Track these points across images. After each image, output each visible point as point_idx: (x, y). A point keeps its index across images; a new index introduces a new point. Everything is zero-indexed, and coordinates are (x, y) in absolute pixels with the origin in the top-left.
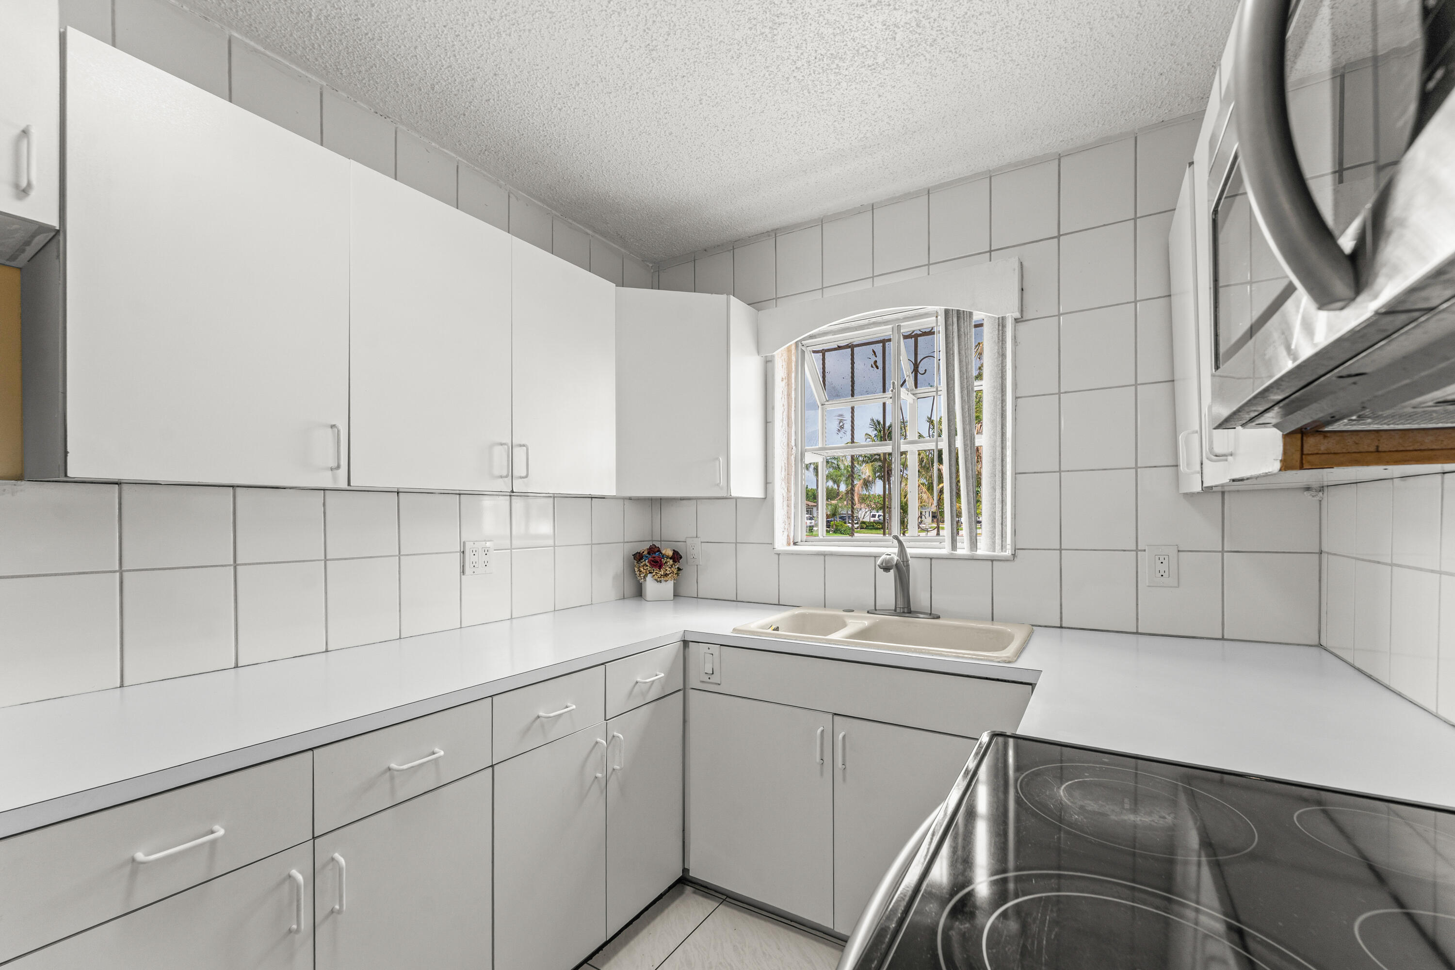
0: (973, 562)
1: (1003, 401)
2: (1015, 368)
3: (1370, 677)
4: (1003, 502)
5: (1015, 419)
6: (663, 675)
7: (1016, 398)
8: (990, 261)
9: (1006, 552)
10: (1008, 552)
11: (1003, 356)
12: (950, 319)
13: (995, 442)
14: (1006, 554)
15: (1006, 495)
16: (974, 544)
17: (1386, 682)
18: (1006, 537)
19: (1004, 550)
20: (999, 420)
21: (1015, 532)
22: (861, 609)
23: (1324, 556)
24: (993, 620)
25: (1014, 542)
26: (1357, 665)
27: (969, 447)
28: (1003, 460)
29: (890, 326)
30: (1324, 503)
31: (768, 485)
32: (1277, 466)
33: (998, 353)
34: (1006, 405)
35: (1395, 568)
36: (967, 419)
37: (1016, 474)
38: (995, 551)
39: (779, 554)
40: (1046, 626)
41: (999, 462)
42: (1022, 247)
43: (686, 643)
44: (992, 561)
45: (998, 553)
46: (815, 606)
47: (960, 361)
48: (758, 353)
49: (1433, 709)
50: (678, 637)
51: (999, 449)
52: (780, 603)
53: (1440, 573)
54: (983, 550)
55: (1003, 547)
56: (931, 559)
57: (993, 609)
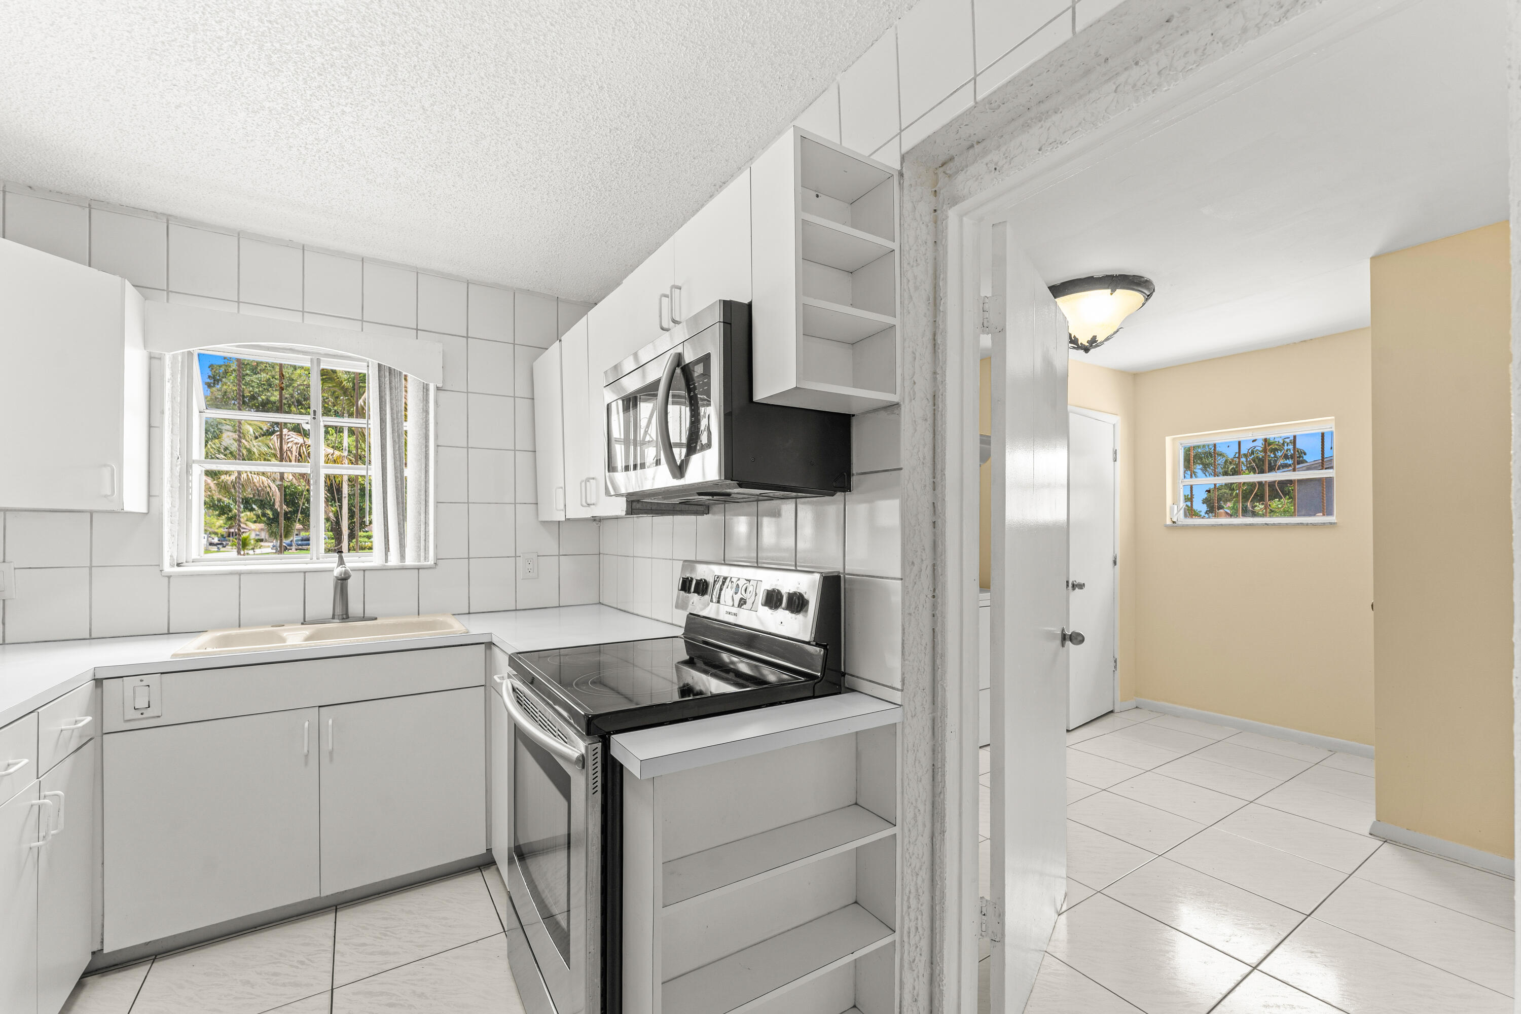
0: (403, 571)
1: (427, 447)
2: (436, 424)
3: (625, 611)
4: (426, 523)
5: (436, 462)
6: (89, 719)
7: (437, 446)
8: (417, 338)
9: (428, 561)
10: (431, 562)
11: (426, 412)
12: (382, 372)
13: (420, 477)
14: (429, 563)
15: (429, 518)
16: (402, 556)
17: (631, 611)
18: (428, 550)
19: (427, 560)
20: (423, 461)
21: (436, 547)
22: (292, 622)
23: (601, 555)
24: (419, 614)
25: (436, 554)
26: (619, 608)
27: (399, 479)
28: (426, 491)
29: (310, 357)
30: (601, 527)
31: (152, 499)
32: (624, 513)
33: (423, 409)
34: (429, 449)
35: (635, 558)
36: (398, 456)
37: (437, 503)
38: (420, 562)
39: (169, 577)
40: (459, 614)
41: (423, 492)
42: (442, 335)
43: (99, 682)
44: (418, 569)
45: (423, 563)
46: (231, 627)
47: (392, 409)
48: (145, 347)
49: (650, 616)
50: (90, 676)
51: (423, 483)
52: (171, 632)
53: (652, 558)
54: (410, 561)
55: (426, 558)
56: (364, 571)
57: (419, 607)
